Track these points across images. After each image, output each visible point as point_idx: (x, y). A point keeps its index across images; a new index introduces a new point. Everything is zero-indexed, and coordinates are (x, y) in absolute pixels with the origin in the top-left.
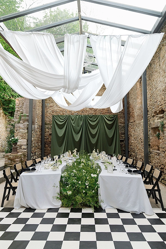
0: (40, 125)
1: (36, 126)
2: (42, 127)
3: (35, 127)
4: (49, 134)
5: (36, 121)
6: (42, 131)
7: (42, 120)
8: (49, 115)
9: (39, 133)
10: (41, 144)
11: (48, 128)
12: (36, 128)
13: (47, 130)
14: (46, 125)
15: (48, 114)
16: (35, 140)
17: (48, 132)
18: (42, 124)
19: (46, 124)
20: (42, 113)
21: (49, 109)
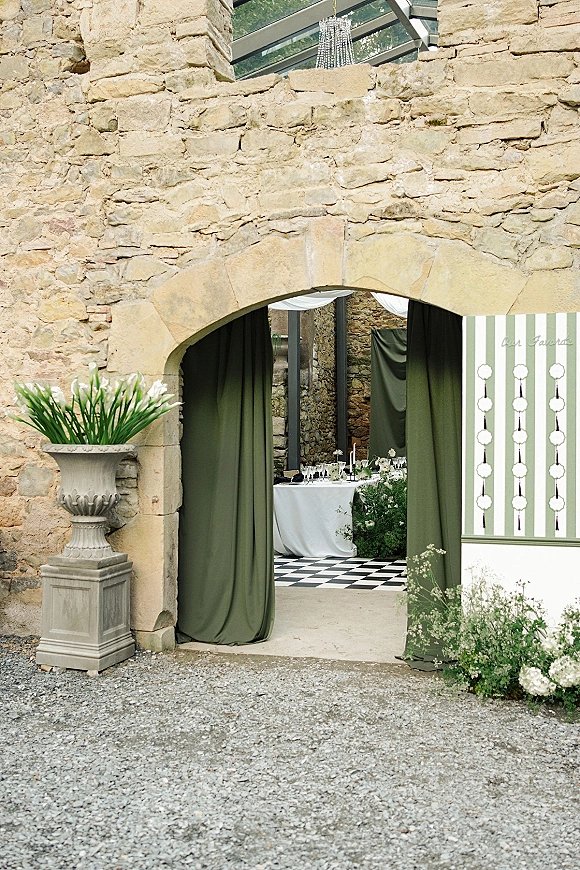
0: (328, 366)
1: (315, 373)
2: (336, 375)
3: (309, 377)
4: (365, 398)
5: (314, 353)
6: (336, 386)
7: (336, 347)
8: (363, 327)
9: (325, 396)
10: (336, 435)
11: (359, 377)
12: (315, 377)
13: (356, 383)
14: (354, 364)
15: (358, 323)
16: (312, 419)
17: (360, 390)
18: (336, 363)
19: (350, 361)
20: (335, 322)
21: (361, 305)
